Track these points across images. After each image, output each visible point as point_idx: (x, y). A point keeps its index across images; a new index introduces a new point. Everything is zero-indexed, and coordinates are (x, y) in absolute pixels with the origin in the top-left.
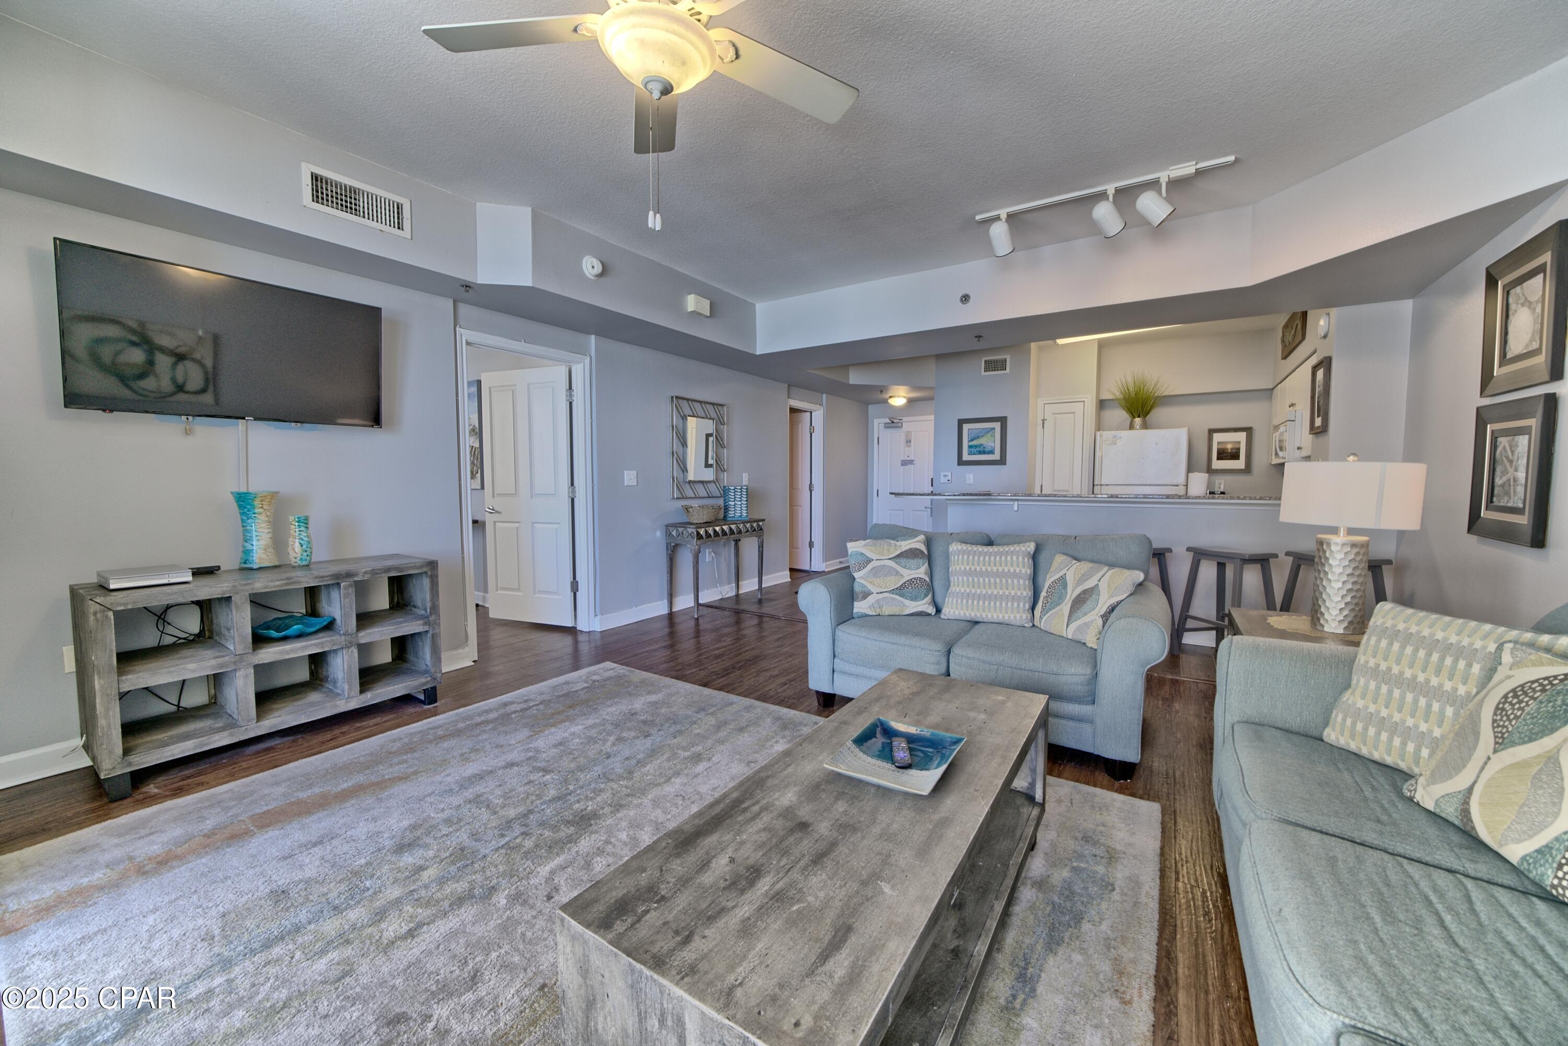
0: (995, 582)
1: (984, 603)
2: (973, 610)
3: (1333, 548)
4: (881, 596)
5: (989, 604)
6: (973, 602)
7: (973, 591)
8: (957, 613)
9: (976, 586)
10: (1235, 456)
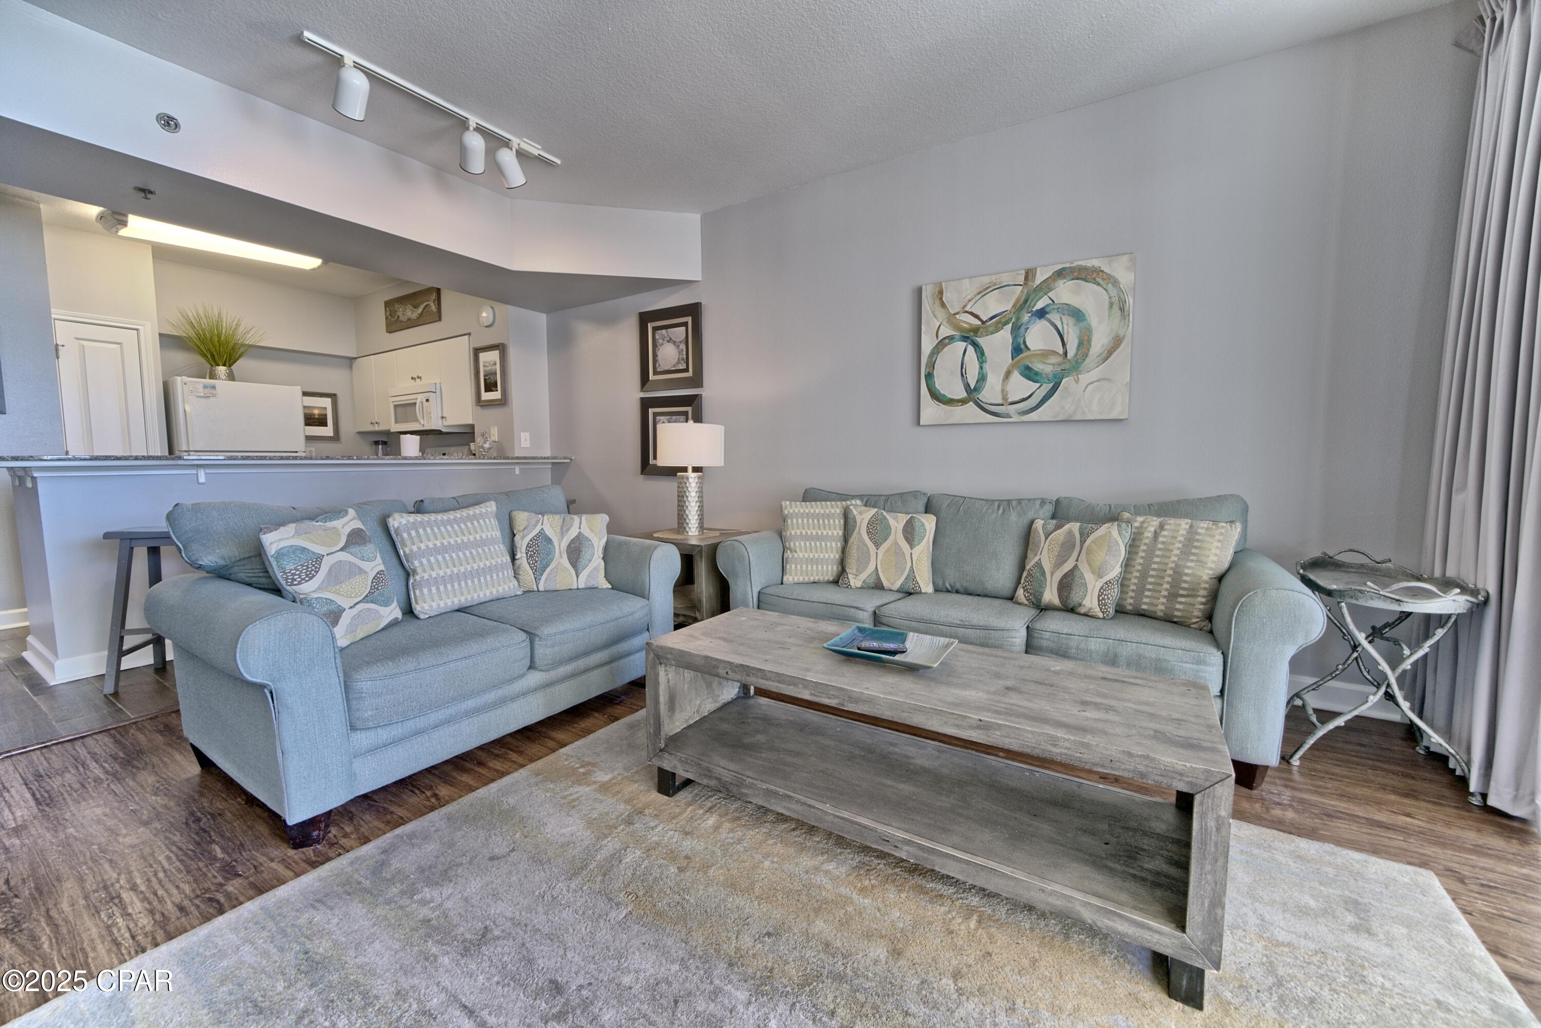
0: (478, 553)
1: (473, 582)
2: (462, 594)
3: (690, 480)
4: (355, 611)
5: (479, 580)
6: (460, 585)
7: (455, 570)
8: (442, 605)
9: (457, 563)
10: (322, 422)
